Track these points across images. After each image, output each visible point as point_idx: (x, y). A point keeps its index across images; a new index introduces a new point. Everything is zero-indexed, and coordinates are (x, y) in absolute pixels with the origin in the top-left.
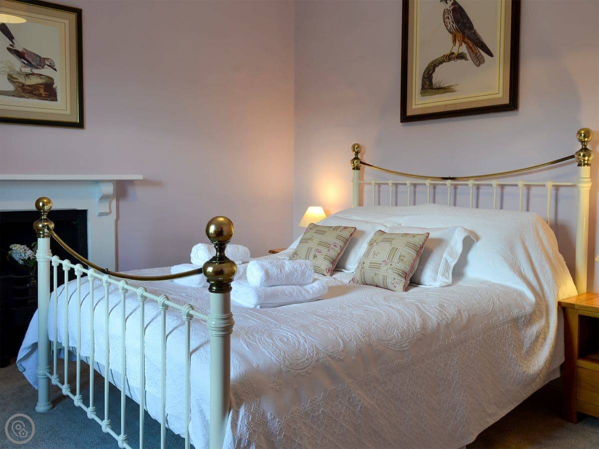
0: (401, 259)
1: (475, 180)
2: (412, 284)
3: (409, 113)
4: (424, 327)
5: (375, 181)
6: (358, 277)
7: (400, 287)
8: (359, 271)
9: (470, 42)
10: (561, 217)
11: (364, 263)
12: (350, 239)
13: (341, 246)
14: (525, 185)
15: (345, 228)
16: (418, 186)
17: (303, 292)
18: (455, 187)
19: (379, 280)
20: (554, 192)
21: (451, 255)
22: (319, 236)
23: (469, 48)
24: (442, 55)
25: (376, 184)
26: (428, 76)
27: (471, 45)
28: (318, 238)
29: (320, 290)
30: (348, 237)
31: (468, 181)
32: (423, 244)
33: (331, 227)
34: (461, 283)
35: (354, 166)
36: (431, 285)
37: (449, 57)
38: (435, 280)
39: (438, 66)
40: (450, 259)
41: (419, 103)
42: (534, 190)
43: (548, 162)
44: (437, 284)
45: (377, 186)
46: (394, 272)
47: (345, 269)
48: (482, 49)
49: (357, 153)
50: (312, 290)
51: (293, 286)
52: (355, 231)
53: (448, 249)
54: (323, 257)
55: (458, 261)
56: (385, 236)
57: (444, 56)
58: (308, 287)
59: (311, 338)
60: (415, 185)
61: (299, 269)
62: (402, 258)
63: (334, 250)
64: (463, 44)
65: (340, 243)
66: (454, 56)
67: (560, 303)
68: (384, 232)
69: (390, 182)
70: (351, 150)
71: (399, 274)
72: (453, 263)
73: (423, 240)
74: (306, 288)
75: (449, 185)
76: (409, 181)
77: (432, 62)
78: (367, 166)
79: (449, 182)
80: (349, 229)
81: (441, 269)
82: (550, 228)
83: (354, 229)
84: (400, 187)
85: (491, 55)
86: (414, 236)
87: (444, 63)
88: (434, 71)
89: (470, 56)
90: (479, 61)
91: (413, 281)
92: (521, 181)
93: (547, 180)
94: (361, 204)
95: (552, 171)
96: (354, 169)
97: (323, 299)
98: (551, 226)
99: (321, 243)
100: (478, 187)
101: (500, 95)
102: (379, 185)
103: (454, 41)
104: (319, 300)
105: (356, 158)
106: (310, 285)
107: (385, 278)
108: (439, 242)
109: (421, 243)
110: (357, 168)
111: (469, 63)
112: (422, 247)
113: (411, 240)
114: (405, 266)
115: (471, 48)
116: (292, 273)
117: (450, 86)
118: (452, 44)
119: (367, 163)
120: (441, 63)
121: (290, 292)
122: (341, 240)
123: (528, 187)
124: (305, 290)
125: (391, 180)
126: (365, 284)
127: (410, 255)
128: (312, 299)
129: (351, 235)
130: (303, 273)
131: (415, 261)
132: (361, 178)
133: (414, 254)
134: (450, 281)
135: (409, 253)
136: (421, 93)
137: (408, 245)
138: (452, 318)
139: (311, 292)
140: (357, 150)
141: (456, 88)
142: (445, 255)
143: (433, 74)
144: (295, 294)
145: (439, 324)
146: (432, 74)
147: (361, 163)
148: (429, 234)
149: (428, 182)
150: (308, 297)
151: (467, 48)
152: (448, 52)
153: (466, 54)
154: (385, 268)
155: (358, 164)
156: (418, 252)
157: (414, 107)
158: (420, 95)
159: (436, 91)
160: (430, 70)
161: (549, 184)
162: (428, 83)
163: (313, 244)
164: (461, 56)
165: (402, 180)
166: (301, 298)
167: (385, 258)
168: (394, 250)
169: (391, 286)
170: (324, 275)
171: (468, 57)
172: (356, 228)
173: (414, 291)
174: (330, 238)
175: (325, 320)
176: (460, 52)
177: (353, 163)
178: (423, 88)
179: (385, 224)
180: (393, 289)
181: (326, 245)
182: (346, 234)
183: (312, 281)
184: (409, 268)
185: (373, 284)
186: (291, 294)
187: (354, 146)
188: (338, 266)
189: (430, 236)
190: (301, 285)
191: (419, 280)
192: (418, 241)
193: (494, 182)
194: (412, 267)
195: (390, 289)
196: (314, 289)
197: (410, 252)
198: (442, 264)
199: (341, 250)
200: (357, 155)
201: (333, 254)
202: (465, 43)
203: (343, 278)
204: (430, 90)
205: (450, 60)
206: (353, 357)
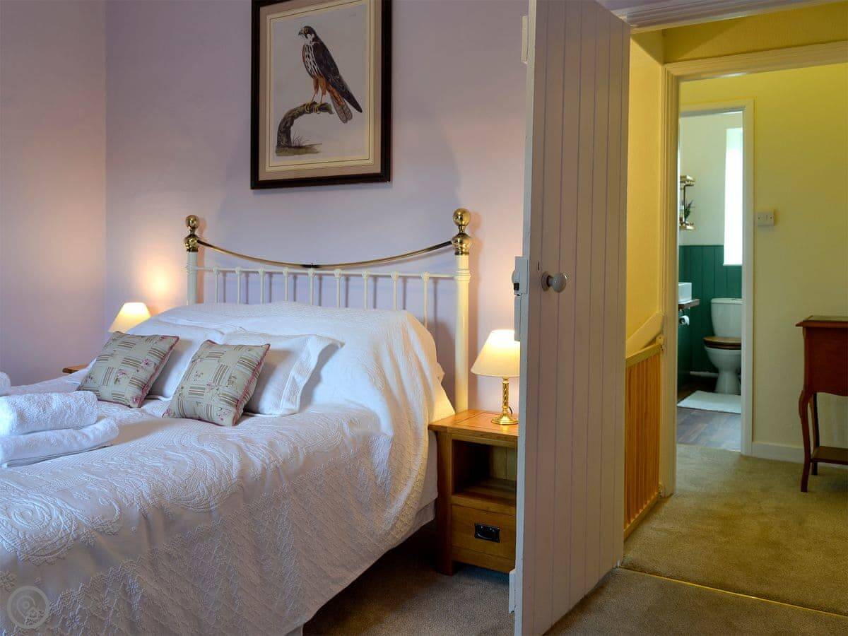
0: (231, 381)
1: (343, 269)
2: (248, 413)
3: (262, 177)
4: (242, 475)
5: (217, 268)
6: (175, 408)
7: (228, 420)
8: (177, 399)
9: (334, 90)
10: (442, 315)
11: (182, 388)
12: (169, 353)
13: (155, 364)
14: (400, 277)
15: (164, 338)
16: (274, 276)
17: (79, 438)
18: (320, 277)
19: (202, 412)
20: (432, 286)
21: (299, 372)
22: (125, 350)
23: (334, 97)
24: (302, 104)
25: (219, 272)
26: (285, 130)
27: (336, 94)
28: (124, 353)
29: (106, 433)
30: (167, 351)
31: (333, 270)
32: (262, 359)
33: (142, 337)
34: (310, 410)
35: (189, 246)
36: (271, 414)
37: (310, 108)
38: (277, 406)
39: (298, 117)
40: (298, 379)
41: (275, 165)
42: (410, 283)
43: (425, 248)
44: (278, 413)
45: (221, 274)
46: (221, 400)
47: (162, 395)
48: (350, 102)
49: (194, 228)
50: (94, 433)
51: (64, 430)
52: (177, 341)
53: (297, 364)
54: (128, 381)
55: (309, 381)
56: (214, 349)
57: (304, 105)
58: (87, 430)
59: (70, 508)
60: (271, 274)
61: (74, 406)
62: (232, 379)
63: (145, 369)
64: (327, 92)
65: (154, 360)
66: (316, 106)
67: (430, 427)
68: (214, 343)
69: (237, 269)
70: (185, 224)
71: (228, 403)
72: (302, 382)
73: (261, 354)
74: (86, 433)
75: (311, 275)
76: (262, 269)
77: (290, 113)
78: (207, 248)
79: (311, 271)
80: (169, 340)
81: (286, 392)
82: (427, 331)
83: (175, 339)
84: (251, 275)
85: (359, 110)
86: (250, 348)
87: (305, 115)
88: (292, 124)
89: (335, 108)
90: (346, 117)
91: (249, 410)
92: (395, 271)
93: (423, 270)
94: (199, 299)
95: (429, 259)
96: (189, 250)
97: (112, 445)
98: (430, 328)
99: (127, 361)
100: (347, 278)
101: (371, 161)
102: (225, 273)
103: (316, 87)
104: (105, 447)
105: (192, 236)
106: (91, 426)
107: (209, 408)
108: (286, 355)
109: (259, 358)
110: (193, 249)
111: (334, 117)
112: (260, 364)
113: (246, 354)
114: (236, 391)
115: (336, 99)
116: (62, 412)
117: (310, 145)
118: (314, 91)
119: (208, 242)
120: (301, 114)
121: (57, 441)
122: (156, 355)
123: (405, 279)
124: (84, 434)
125: (239, 266)
126: (184, 416)
127: (242, 374)
128: (95, 446)
129: (171, 348)
130: (81, 411)
131: (250, 382)
132: (199, 263)
133: (249, 373)
134: (296, 407)
135: (242, 372)
136: (276, 152)
137: (242, 361)
138: (284, 460)
139: (91, 436)
140: (193, 223)
141: (317, 148)
142: (293, 373)
143: (292, 128)
144: (65, 442)
145: (264, 469)
146: (290, 127)
147: (199, 242)
148: (269, 345)
149: (285, 270)
150: (86, 444)
151: (332, 97)
152: (309, 101)
153: (330, 105)
154: (209, 395)
155: (195, 243)
156: (254, 370)
157: (268, 169)
158: (275, 154)
159: (295, 150)
160: (287, 123)
161: (426, 276)
162: (285, 139)
163: (115, 363)
164: (324, 108)
165: (253, 266)
166: (76, 447)
167: (210, 380)
168: (222, 369)
169: (216, 419)
170: (129, 406)
171: (333, 110)
172: (178, 338)
173: (248, 423)
174: (141, 353)
175: (100, 479)
176: (323, 102)
177: (188, 242)
178: (279, 145)
179: (222, 330)
180: (220, 423)
181: (134, 363)
182: (164, 346)
183: (95, 420)
184: (241, 393)
185: (194, 416)
186: (59, 442)
187: (188, 219)
188: (151, 392)
189: (271, 348)
190: (78, 428)
191: (258, 408)
192: (255, 356)
193: (365, 272)
194: (246, 391)
195: (216, 422)
196: (96, 433)
197: (243, 370)
198: (288, 385)
199: (156, 370)
200: (194, 231)
201: (144, 375)
202: (329, 91)
203: (155, 408)
204: (287, 148)
205: (311, 111)
206: (134, 528)
